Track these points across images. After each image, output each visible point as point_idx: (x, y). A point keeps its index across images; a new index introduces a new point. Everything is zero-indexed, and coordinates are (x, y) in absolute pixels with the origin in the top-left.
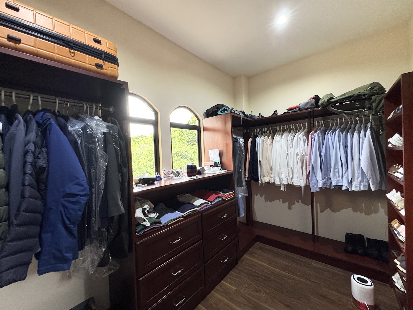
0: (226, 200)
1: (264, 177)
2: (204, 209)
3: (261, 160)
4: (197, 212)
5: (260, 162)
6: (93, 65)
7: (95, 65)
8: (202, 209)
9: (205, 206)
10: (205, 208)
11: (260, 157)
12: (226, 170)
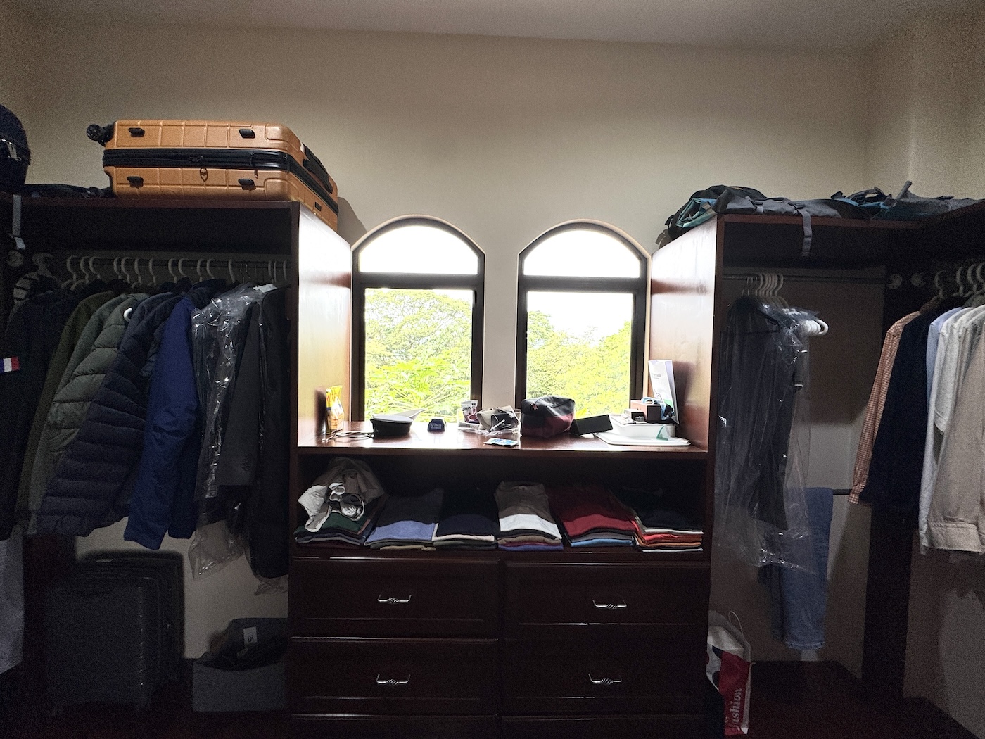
0: (644, 551)
1: (947, 520)
2: (521, 548)
3: (943, 426)
4: (492, 550)
5: (938, 435)
6: (235, 186)
7: (239, 184)
8: (516, 549)
9: (532, 542)
10: (527, 547)
11: (939, 414)
12: (687, 441)
